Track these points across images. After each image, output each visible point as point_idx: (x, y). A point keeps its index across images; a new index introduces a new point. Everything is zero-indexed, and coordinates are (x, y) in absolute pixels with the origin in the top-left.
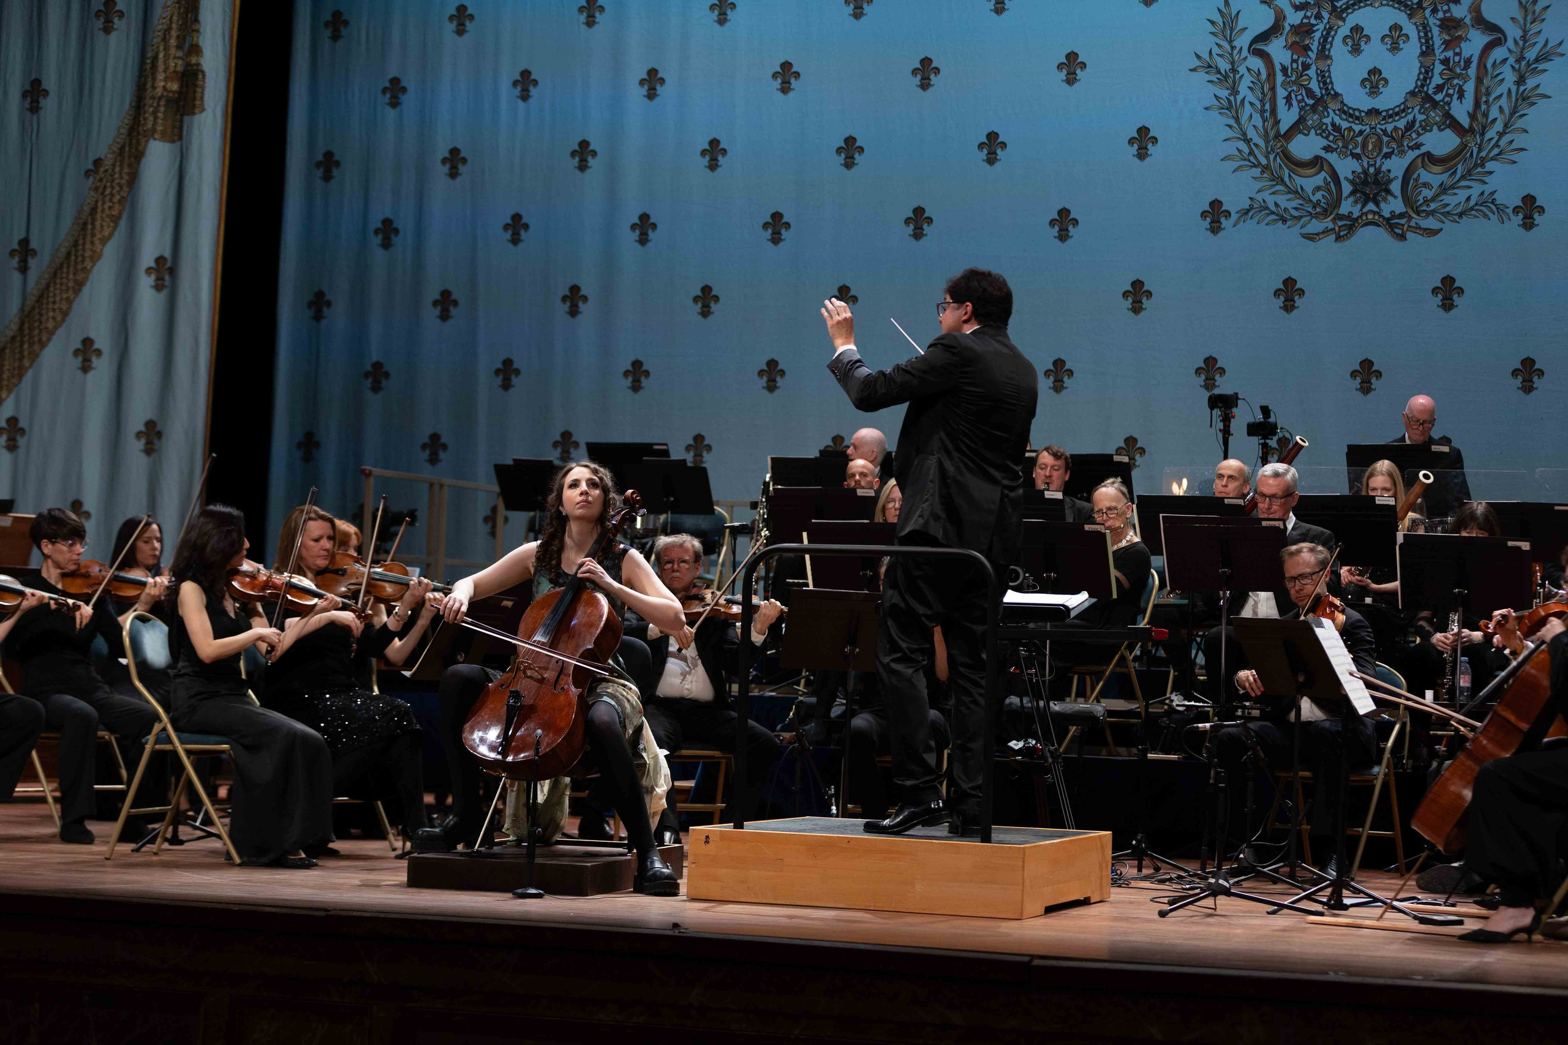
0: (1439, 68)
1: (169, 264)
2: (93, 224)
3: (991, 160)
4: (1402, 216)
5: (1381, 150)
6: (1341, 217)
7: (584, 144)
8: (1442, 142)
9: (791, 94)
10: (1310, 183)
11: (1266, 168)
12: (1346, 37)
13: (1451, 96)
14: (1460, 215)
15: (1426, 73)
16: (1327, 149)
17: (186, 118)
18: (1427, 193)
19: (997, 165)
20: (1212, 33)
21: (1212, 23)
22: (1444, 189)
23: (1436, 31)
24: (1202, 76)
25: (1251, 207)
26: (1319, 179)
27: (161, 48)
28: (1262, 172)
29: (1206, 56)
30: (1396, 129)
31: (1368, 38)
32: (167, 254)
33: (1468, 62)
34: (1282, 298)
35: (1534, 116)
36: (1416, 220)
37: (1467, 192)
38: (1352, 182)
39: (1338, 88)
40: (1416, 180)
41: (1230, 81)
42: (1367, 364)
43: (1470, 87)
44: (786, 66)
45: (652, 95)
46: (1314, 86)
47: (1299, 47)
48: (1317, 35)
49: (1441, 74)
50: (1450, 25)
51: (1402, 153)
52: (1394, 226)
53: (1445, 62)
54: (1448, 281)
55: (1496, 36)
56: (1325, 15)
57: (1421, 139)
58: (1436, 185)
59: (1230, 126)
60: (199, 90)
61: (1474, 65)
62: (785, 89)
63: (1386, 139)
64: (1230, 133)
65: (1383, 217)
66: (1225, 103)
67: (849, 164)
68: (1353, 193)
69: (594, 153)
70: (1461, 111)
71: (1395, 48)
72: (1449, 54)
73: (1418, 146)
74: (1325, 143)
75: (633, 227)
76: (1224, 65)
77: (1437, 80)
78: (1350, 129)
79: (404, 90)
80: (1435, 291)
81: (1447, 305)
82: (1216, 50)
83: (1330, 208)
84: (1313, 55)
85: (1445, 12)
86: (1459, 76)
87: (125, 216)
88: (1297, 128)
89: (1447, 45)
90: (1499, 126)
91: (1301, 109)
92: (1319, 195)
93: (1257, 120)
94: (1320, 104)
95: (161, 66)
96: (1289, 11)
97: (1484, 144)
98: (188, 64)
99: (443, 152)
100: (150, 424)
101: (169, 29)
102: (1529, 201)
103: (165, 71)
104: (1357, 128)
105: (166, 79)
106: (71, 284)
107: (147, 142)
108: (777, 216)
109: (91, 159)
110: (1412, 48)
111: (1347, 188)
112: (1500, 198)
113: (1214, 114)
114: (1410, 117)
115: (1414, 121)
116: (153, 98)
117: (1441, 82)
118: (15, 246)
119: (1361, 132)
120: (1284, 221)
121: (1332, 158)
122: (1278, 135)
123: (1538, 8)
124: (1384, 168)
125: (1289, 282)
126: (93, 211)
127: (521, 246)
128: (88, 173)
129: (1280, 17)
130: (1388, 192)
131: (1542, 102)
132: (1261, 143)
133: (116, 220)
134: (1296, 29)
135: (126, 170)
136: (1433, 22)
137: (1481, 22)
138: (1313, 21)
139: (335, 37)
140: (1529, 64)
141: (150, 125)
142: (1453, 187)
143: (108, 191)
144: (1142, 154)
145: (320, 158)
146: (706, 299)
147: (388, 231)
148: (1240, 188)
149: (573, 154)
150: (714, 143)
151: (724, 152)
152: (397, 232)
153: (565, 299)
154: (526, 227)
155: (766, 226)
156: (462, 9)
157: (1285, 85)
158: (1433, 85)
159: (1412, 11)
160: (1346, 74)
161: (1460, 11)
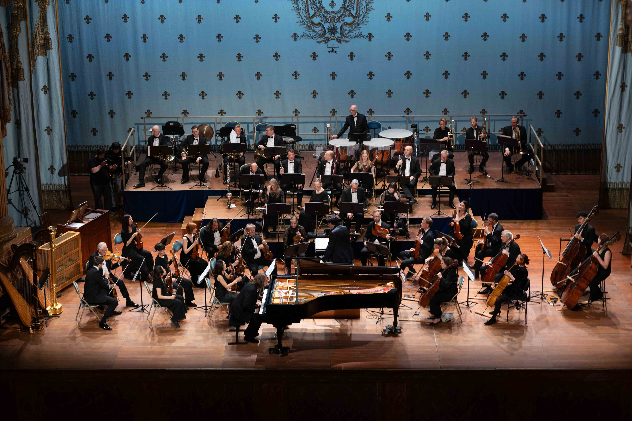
1: (48, 87)
3: (237, 22)
4: (340, 37)
5: (335, 21)
6: (326, 38)
7: (125, 15)
8: (349, 20)
9: (182, 3)
10: (318, 29)
11: (307, 25)
13: (351, 8)
14: (354, 37)
15: (345, 2)
16: (322, 21)
17: (47, 51)
18: (346, 32)
19: (239, 23)
22: (350, 31)
24: (290, 2)
25: (304, 35)
26: (320, 28)
27: (37, 32)
30: (338, 16)
32: (47, 85)
34: (312, 57)
35: (371, 14)
36: (344, 38)
37: (355, 32)
38: (328, 29)
39: (324, 6)
40: (344, 29)
41: (297, 3)
43: (355, 6)
45: (143, 2)
46: (318, 5)
51: (340, 22)
52: (338, 40)
54: (352, 53)
57: (344, 19)
58: (348, 30)
60: (50, 43)
61: (356, 1)
62: (180, 2)
63: (336, 19)
64: (298, 16)
65: (335, 38)
66: (296, 8)
67: (200, 22)
68: (328, 32)
69: (128, 18)
70: (353, 12)
74: (321, 19)
75: (142, 38)
77: (347, 4)
78: (327, 16)
80: (349, 56)
81: (352, 59)
83: (323, 35)
86: (353, 3)
88: (314, 15)
90: (362, 16)
91: (315, 11)
93: (304, 13)
94: (319, 10)
95: (38, 37)
97: (359, 21)
98: (46, 37)
99: (84, 16)
100: (48, 128)
101: (39, 27)
102: (370, 34)
104: (329, 16)
105: (40, 40)
107: (37, 56)
108: (181, 36)
111: (327, 31)
112: (363, 33)
113: (294, 11)
114: (341, 13)
116: (37, 45)
117: (349, 5)
120: (312, 38)
121: (323, 23)
122: (309, 17)
124: (336, 26)
125: (314, 53)
127: (110, 42)
130: (337, 32)
131: (372, 10)
132: (306, 19)
141: (37, 52)
142: (352, 31)
144: (276, 21)
146: (164, 57)
147: (71, 38)
148: (301, 30)
149: (122, 18)
150: (162, 16)
151: (165, 18)
152: (73, 38)
153: (124, 56)
154: (111, 37)
155: (178, 38)
157: (310, 4)
158: (346, 6)
160: (325, 2)
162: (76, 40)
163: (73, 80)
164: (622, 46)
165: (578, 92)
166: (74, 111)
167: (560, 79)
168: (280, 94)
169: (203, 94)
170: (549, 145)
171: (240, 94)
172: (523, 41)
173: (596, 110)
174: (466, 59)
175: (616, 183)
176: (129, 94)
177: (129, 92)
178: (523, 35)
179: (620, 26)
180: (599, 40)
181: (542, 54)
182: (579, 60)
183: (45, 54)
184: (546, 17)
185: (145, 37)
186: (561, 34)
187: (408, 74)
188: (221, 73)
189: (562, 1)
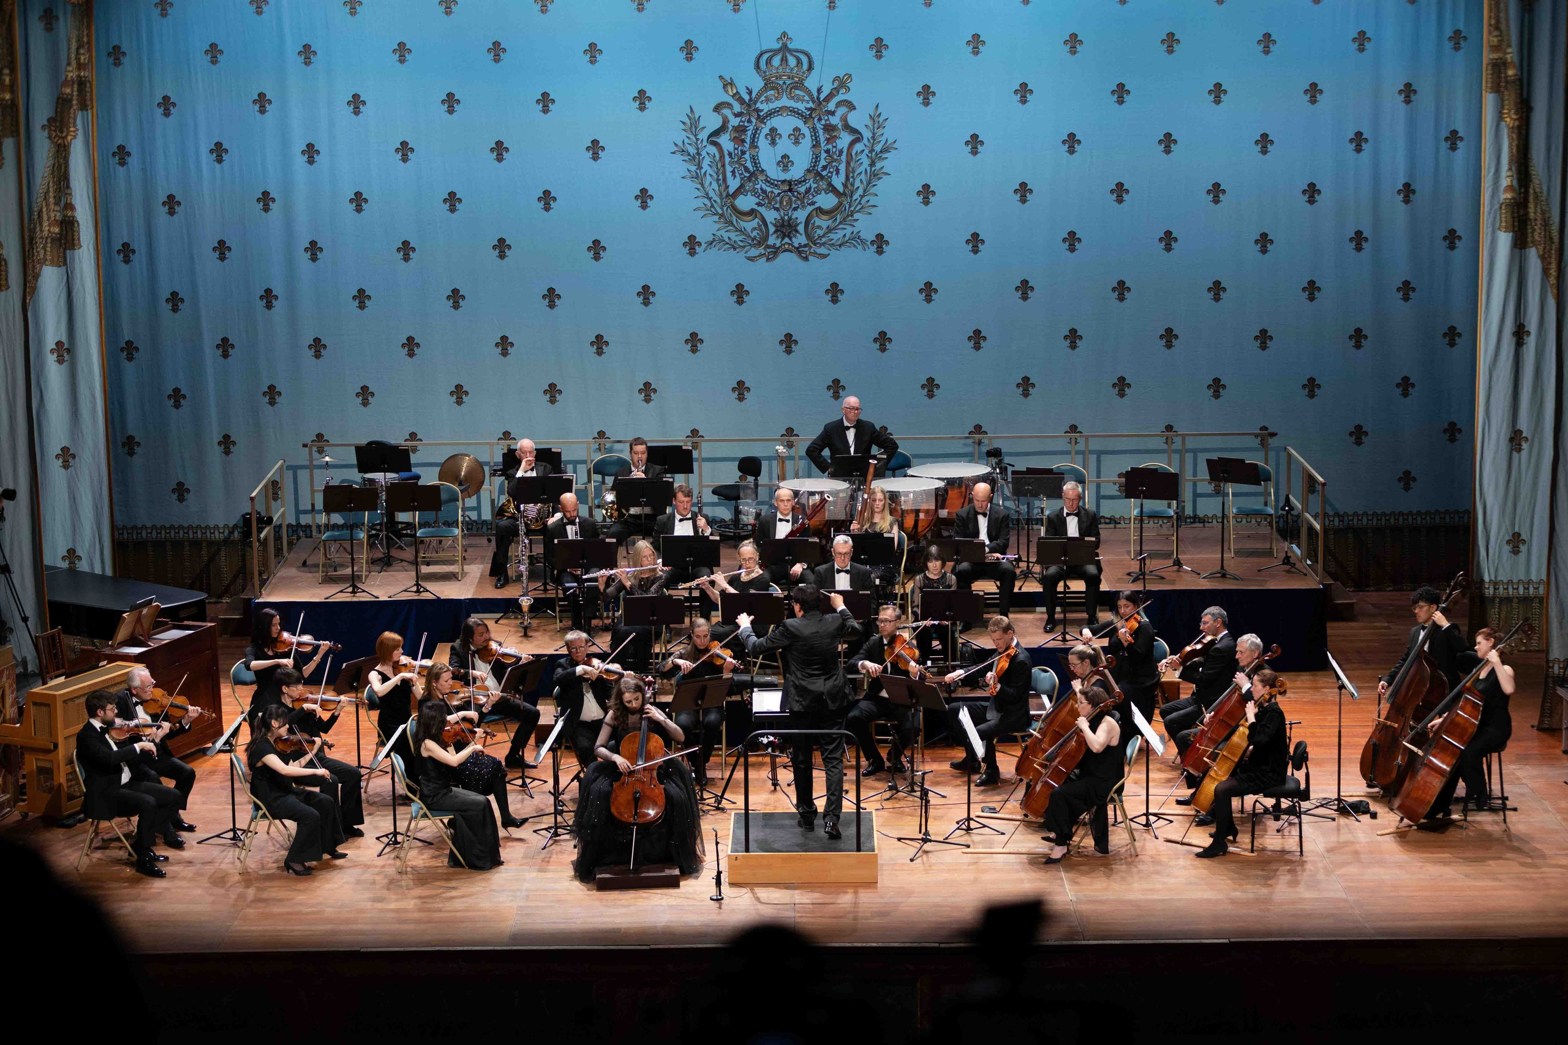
0: (824, 155)
1: (66, 346)
3: (547, 208)
4: (805, 246)
5: (791, 206)
6: (768, 247)
7: (266, 194)
8: (827, 201)
9: (409, 163)
10: (750, 225)
11: (722, 215)
12: (767, 135)
13: (832, 173)
14: (840, 246)
15: (816, 158)
16: (759, 204)
17: (68, 252)
18: (820, 232)
19: (551, 211)
20: (684, 130)
21: (684, 123)
22: (830, 230)
23: (821, 132)
24: (679, 157)
25: (714, 240)
26: (755, 223)
27: (44, 204)
28: (720, 218)
29: (680, 144)
30: (799, 192)
31: (780, 135)
32: (64, 339)
33: (841, 152)
34: (736, 296)
35: (882, 186)
36: (814, 248)
37: (844, 232)
38: (775, 225)
39: (764, 166)
40: (814, 224)
41: (697, 160)
42: (789, 336)
43: (842, 168)
44: (404, 144)
45: (311, 161)
46: (749, 165)
47: (738, 140)
48: (749, 133)
49: (825, 159)
50: (829, 128)
51: (804, 207)
52: (800, 252)
53: (828, 151)
54: (835, 285)
55: (858, 137)
56: (754, 120)
57: (815, 199)
58: (825, 227)
59: (698, 189)
60: (75, 232)
61: (844, 154)
62: (405, 159)
63: (794, 199)
64: (698, 194)
65: (793, 246)
66: (694, 174)
67: (453, 209)
68: (776, 232)
69: (273, 200)
70: (838, 182)
71: (797, 142)
72: (830, 147)
73: (813, 203)
74: (757, 200)
75: (306, 250)
76: (692, 151)
77: (823, 163)
78: (772, 192)
79: (129, 154)
80: (827, 291)
81: (835, 300)
82: (687, 141)
83: (762, 241)
84: (747, 146)
85: (826, 120)
86: (836, 160)
88: (739, 191)
89: (828, 141)
90: (860, 192)
91: (742, 179)
92: (755, 233)
93: (715, 186)
94: (753, 176)
95: (45, 217)
96: (731, 117)
97: (853, 203)
98: (65, 216)
99: (162, 196)
100: (65, 450)
101: (47, 192)
102: (880, 237)
103: (48, 220)
104: (776, 192)
105: (49, 225)
107: (41, 266)
108: (406, 243)
110: (807, 142)
111: (772, 229)
112: (863, 235)
113: (688, 181)
114: (808, 185)
115: (810, 188)
116: (42, 238)
117: (825, 164)
119: (779, 194)
120: (735, 249)
121: (762, 210)
122: (728, 195)
123: (881, 119)
124: (793, 217)
125: (740, 287)
127: (226, 262)
129: (725, 121)
130: (797, 231)
131: (885, 177)
132: (718, 200)
134: (736, 129)
136: (819, 126)
137: (847, 127)
138: (746, 124)
140: (877, 154)
141: (41, 256)
142: (835, 229)
144: (644, 206)
146: (361, 297)
147: (127, 251)
148: (706, 228)
149: (258, 200)
150: (358, 194)
151: (366, 201)
152: (134, 251)
153: (261, 297)
154: (229, 249)
155: (399, 250)
156: (166, 99)
157: (731, 163)
158: (820, 166)
159: (806, 119)
160: (768, 157)
161: (835, 120)
162: (139, 258)
163: (130, 358)
164: (1514, 231)
165: (1406, 379)
166: (131, 439)
167: (1358, 346)
168: (655, 391)
169: (459, 393)
170: (1337, 514)
171: (553, 392)
172: (1264, 251)
173: (1452, 425)
174: (1121, 298)
175: (1510, 582)
176: (272, 393)
177: (272, 388)
178: (1264, 236)
179: (1505, 182)
180: (1452, 247)
181: (1312, 283)
182: (1406, 298)
183: (63, 261)
184: (1319, 192)
185: (314, 249)
186: (1359, 233)
187: (977, 338)
188: (504, 338)
189: (1358, 149)
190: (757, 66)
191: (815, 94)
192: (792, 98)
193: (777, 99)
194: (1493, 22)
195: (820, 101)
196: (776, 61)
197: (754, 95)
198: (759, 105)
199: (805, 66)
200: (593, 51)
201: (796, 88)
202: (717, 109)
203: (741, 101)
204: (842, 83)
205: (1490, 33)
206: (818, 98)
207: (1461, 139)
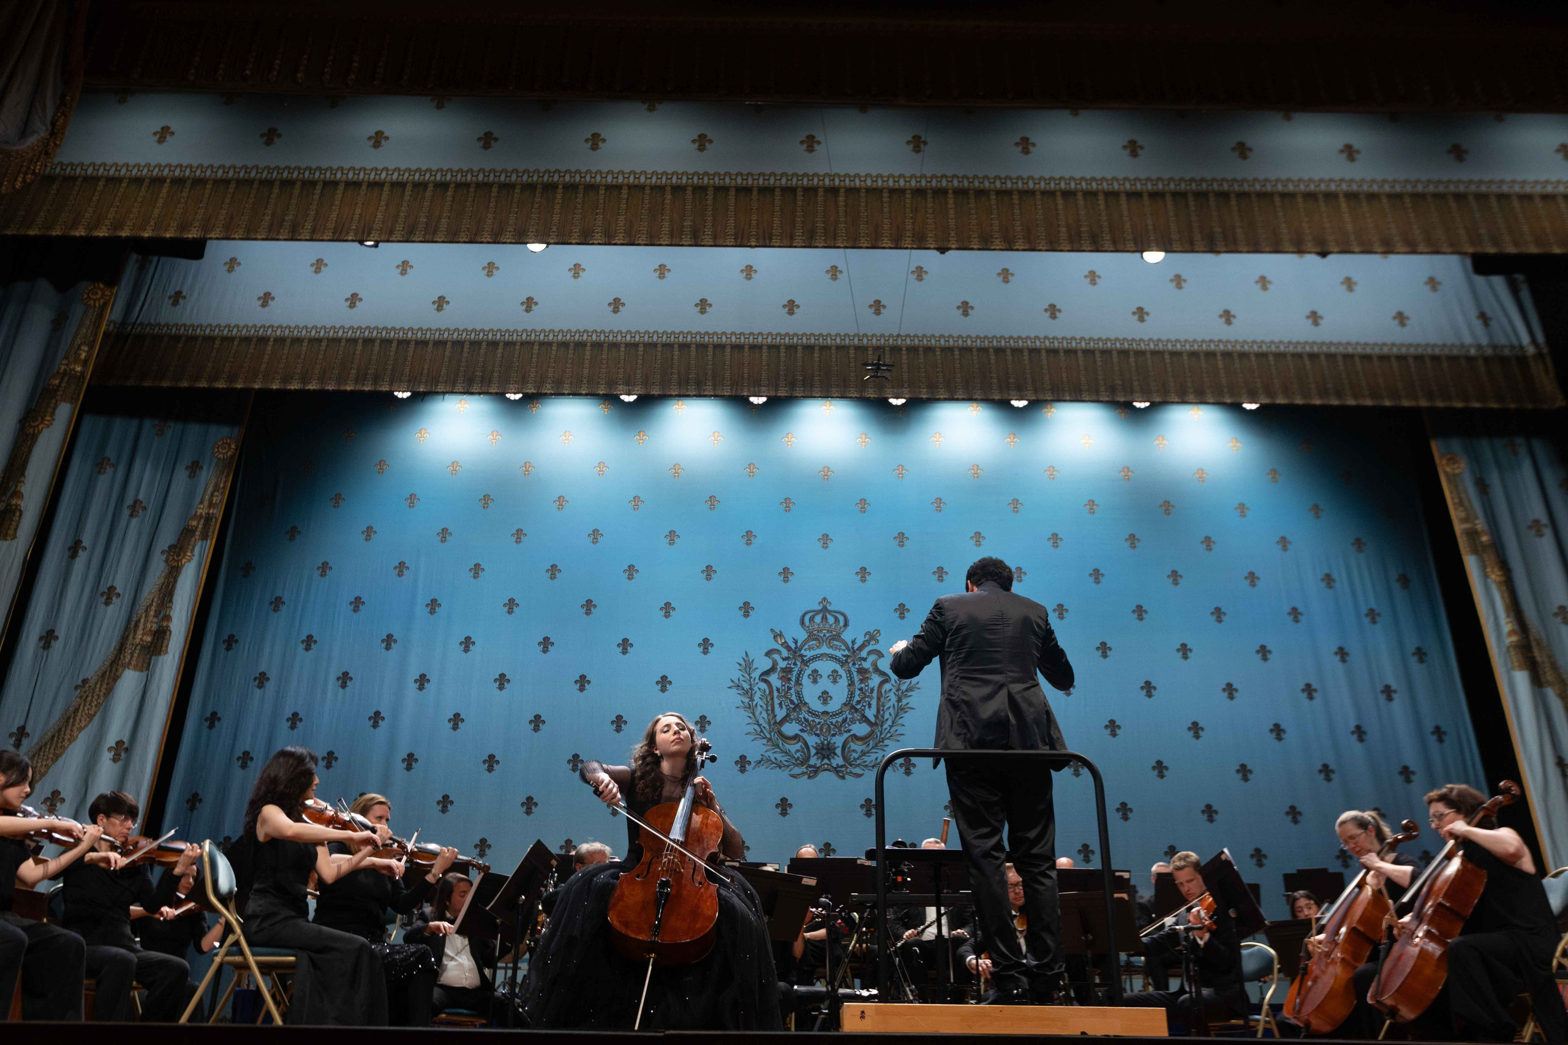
0: (857, 692)
1: (125, 746)
2: (74, 719)
3: (617, 729)
4: (842, 766)
5: (830, 732)
6: (810, 766)
7: (377, 713)
8: (861, 729)
9: (504, 691)
10: (794, 748)
11: (770, 739)
12: (809, 675)
13: (865, 707)
14: (873, 767)
15: (851, 694)
16: (802, 731)
17: (153, 658)
18: (855, 755)
20: (740, 670)
21: (740, 664)
22: (863, 753)
23: (855, 674)
24: (734, 691)
25: (762, 760)
26: (798, 746)
27: (143, 616)
28: (768, 742)
29: (736, 681)
30: (837, 722)
31: (821, 676)
32: (125, 740)
33: (872, 690)
34: (780, 809)
35: (907, 718)
36: (850, 769)
37: (876, 755)
38: (815, 748)
39: (807, 701)
40: (849, 748)
41: (749, 694)
43: (874, 702)
44: (502, 676)
45: (421, 688)
46: (794, 698)
48: (795, 673)
49: (859, 695)
50: (862, 671)
51: (841, 734)
52: (838, 772)
53: (861, 689)
54: (868, 801)
55: (886, 678)
56: (799, 663)
57: (851, 727)
58: (859, 751)
59: (750, 717)
60: (166, 641)
61: (875, 692)
62: (501, 688)
63: (832, 727)
64: (750, 721)
65: (831, 766)
66: (747, 705)
67: (536, 730)
68: (816, 754)
69: (383, 719)
70: (870, 714)
71: (835, 682)
72: (863, 685)
73: (849, 731)
74: (801, 727)
75: (403, 761)
76: (746, 686)
77: (857, 698)
78: (813, 721)
79: (268, 680)
80: (862, 806)
81: (868, 814)
82: (742, 678)
83: (805, 761)
84: (793, 683)
85: (859, 665)
86: (868, 697)
87: (98, 714)
88: (786, 719)
89: (862, 681)
90: (889, 722)
91: (788, 710)
92: (798, 754)
93: (764, 714)
94: (797, 708)
95: (141, 626)
96: (780, 661)
97: (883, 732)
98: (160, 627)
99: (288, 714)
101: (151, 605)
103: (143, 630)
104: (817, 721)
105: (143, 635)
106: (51, 756)
107: (123, 670)
108: (492, 757)
109: (81, 678)
110: (844, 682)
111: (813, 751)
113: (742, 711)
114: (844, 716)
115: (846, 718)
116: (132, 645)
117: (859, 699)
118: (15, 730)
119: (819, 723)
120: (780, 767)
121: (802, 734)
122: (775, 723)
124: (832, 742)
125: (784, 800)
126: (76, 710)
127: (331, 770)
128: (76, 687)
129: (775, 663)
130: (835, 754)
131: (910, 711)
132: (767, 726)
133: (91, 717)
134: (783, 670)
135: (104, 686)
136: (853, 670)
137: (877, 670)
138: (792, 666)
139: (228, 648)
140: (903, 693)
141: (127, 660)
142: (868, 752)
143: (89, 699)
144: (703, 730)
145: (208, 715)
146: (445, 803)
148: (756, 750)
149: (370, 719)
150: (457, 715)
151: (463, 721)
154: (336, 759)
155: (485, 762)
156: (310, 637)
157: (778, 697)
158: (855, 701)
159: (843, 664)
160: (811, 693)
161: (867, 665)
164: (1528, 671)
172: (1245, 779)
178: (1243, 767)
179: (1506, 627)
181: (1293, 809)
183: (146, 666)
189: (1311, 698)
190: (802, 622)
191: (850, 645)
192: (831, 647)
193: (818, 647)
194: (1456, 500)
195: (854, 653)
196: (818, 619)
197: (799, 644)
198: (803, 652)
199: (842, 623)
200: (668, 608)
201: (834, 639)
202: (768, 654)
203: (788, 648)
204: (872, 637)
205: (1456, 509)
206: (853, 648)
207: (1395, 692)
